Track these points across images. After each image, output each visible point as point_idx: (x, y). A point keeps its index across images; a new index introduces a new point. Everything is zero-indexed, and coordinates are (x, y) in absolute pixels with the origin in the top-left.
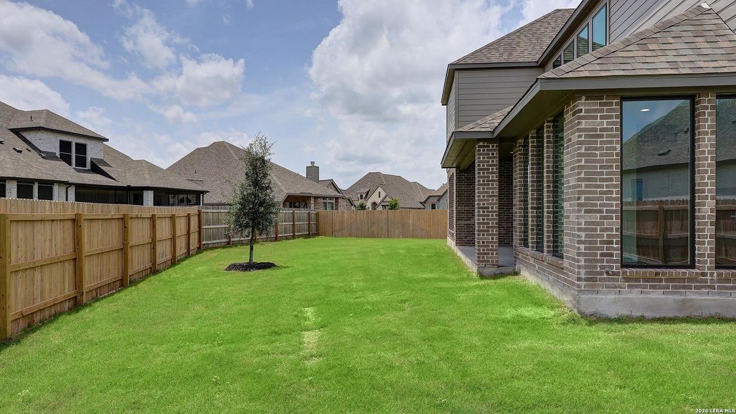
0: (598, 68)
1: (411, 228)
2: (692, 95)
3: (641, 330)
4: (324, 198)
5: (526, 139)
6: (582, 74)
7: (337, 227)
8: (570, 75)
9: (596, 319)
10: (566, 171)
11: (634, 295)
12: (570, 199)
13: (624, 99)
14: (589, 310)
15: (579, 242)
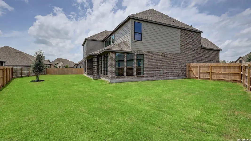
0: (113, 48)
1: (73, 72)
2: (124, 53)
3: (118, 84)
4: (46, 64)
5: (102, 56)
6: (111, 49)
7: (53, 72)
8: (109, 49)
9: (112, 83)
10: (109, 62)
11: (117, 79)
12: (109, 66)
13: (116, 53)
14: (111, 82)
15: (110, 72)
